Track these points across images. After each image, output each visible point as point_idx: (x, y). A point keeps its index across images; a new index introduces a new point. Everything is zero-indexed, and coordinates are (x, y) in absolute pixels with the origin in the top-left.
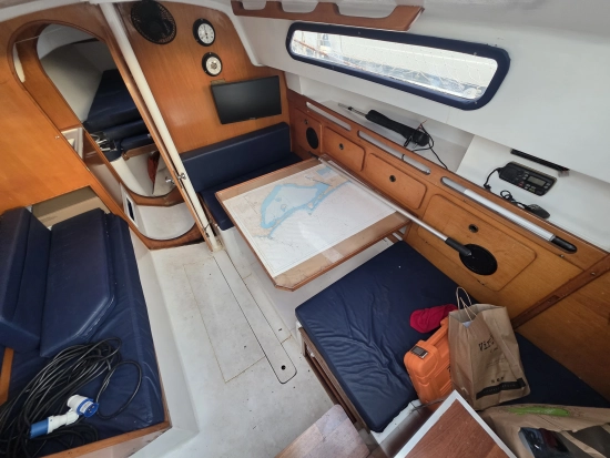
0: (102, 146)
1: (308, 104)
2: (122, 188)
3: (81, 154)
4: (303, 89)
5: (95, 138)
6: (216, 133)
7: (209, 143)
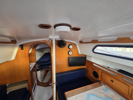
0: (38, 67)
1: (94, 64)
2: (36, 79)
3: (31, 70)
4: (93, 60)
5: (37, 65)
6: (66, 68)
7: (64, 71)
